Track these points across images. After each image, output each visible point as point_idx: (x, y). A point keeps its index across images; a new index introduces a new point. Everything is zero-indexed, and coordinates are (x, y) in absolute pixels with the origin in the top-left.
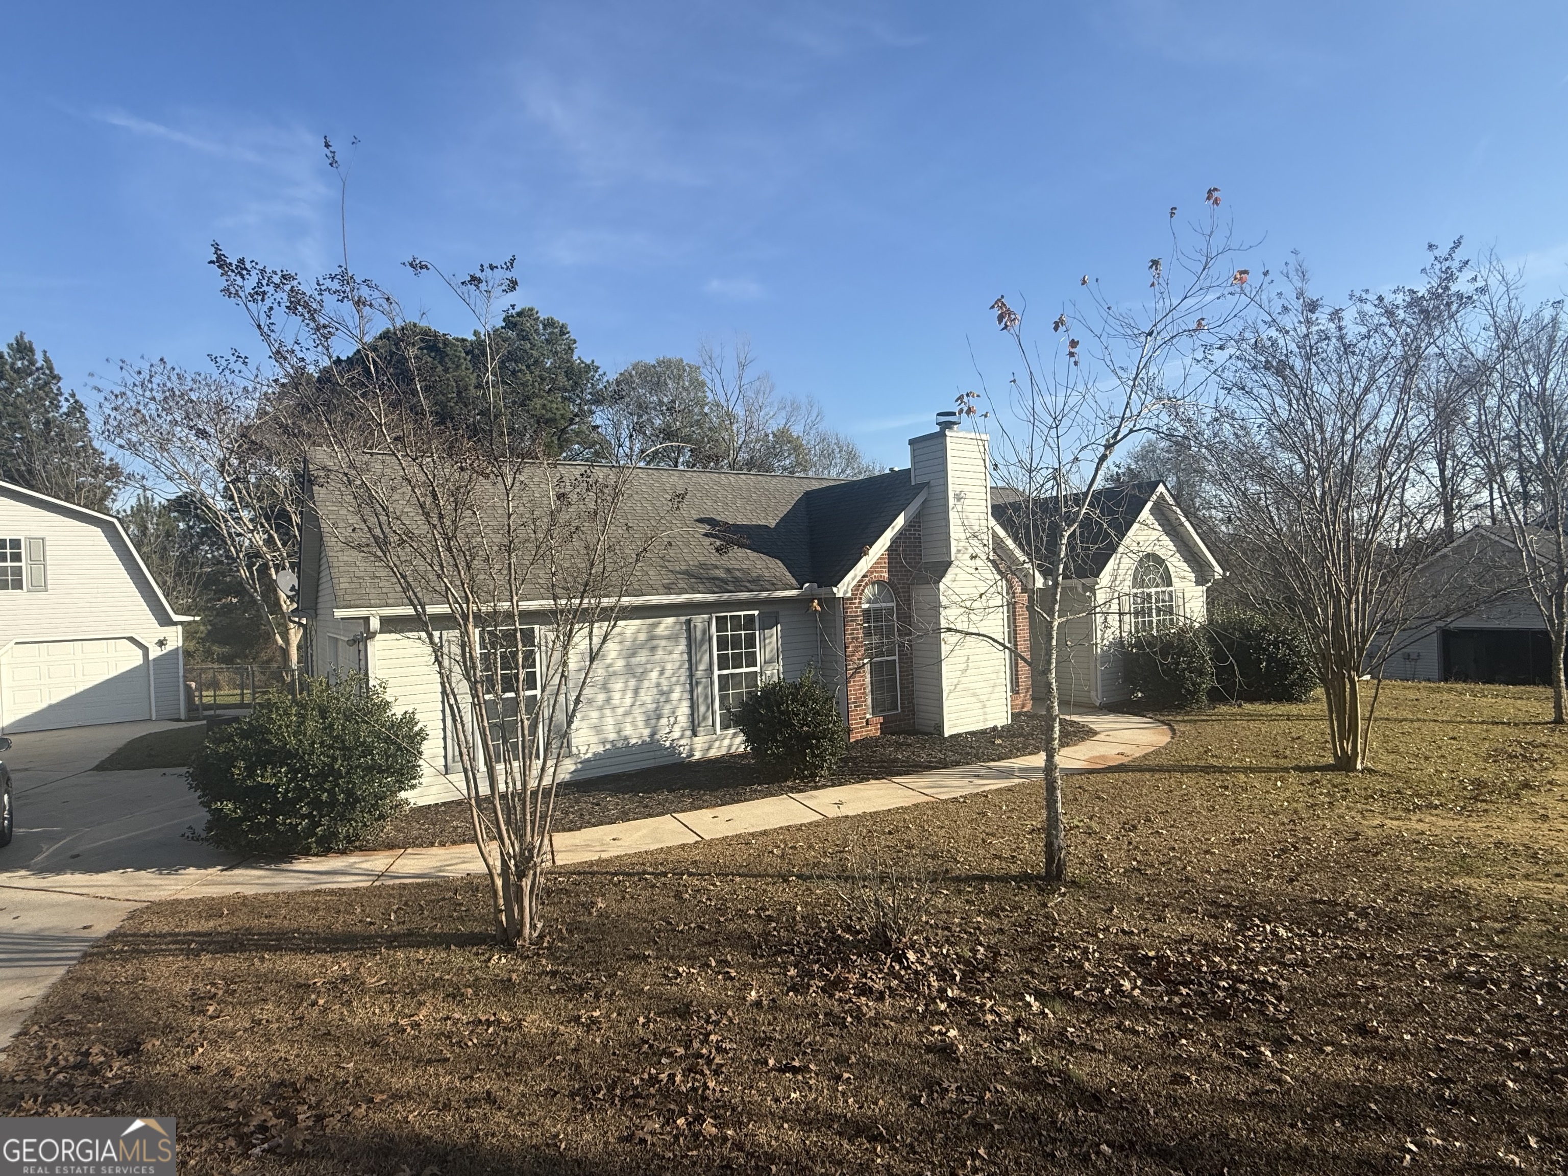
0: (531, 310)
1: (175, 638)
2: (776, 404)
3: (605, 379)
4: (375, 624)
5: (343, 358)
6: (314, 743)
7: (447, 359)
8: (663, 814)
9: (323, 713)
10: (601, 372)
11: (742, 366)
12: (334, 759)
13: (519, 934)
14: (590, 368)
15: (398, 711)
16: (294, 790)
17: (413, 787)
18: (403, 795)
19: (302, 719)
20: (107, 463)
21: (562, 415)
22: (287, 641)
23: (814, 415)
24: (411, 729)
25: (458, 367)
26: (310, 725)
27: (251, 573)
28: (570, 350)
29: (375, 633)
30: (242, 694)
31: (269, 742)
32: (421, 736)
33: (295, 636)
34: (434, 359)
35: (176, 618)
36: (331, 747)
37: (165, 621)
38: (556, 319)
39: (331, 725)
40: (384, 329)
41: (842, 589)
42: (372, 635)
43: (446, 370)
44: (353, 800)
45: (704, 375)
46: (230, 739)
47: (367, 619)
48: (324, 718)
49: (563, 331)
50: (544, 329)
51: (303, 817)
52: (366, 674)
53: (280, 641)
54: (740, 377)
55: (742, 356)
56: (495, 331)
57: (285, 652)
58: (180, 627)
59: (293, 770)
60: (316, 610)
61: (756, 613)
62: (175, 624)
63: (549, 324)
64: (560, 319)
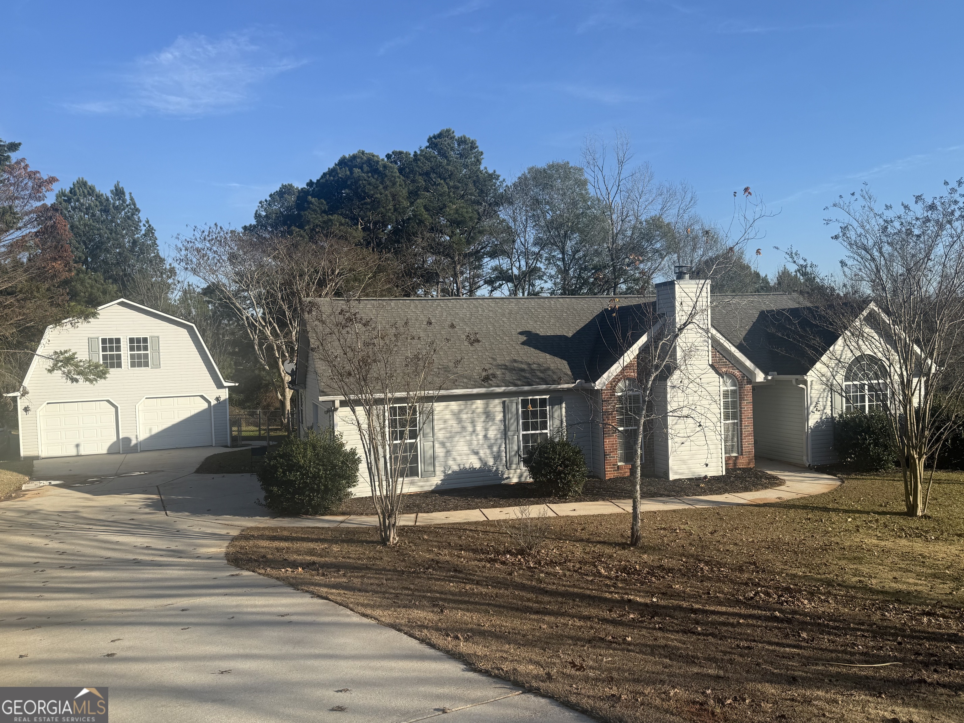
0: (448, 131)
1: (224, 394)
2: (654, 191)
3: (505, 185)
4: (337, 404)
5: (315, 181)
6: (310, 462)
7: (386, 179)
8: (475, 508)
9: (314, 447)
10: (501, 179)
11: (621, 163)
12: (319, 470)
13: (389, 540)
14: (493, 177)
15: (348, 448)
16: (302, 483)
17: (354, 486)
18: (350, 490)
19: (305, 449)
20: (168, 267)
21: (470, 217)
22: (283, 395)
23: (689, 199)
24: (354, 457)
25: (394, 184)
26: (309, 453)
27: (262, 350)
28: (478, 162)
29: (337, 409)
30: (260, 431)
31: (292, 460)
32: (359, 460)
33: (289, 393)
34: (377, 180)
35: (226, 384)
36: (318, 464)
37: (220, 386)
38: (467, 136)
39: (318, 454)
40: (342, 156)
41: (599, 384)
42: (336, 409)
43: (385, 188)
44: (327, 490)
45: (588, 175)
46: (275, 458)
47: (333, 402)
48: (315, 450)
49: (473, 146)
50: (459, 145)
51: (307, 496)
52: (333, 429)
53: (280, 397)
54: (620, 174)
55: (621, 155)
56: (422, 151)
57: (283, 403)
58: (227, 389)
59: (302, 474)
60: (305, 385)
61: (547, 397)
62: (225, 387)
63: (462, 141)
64: (471, 137)
